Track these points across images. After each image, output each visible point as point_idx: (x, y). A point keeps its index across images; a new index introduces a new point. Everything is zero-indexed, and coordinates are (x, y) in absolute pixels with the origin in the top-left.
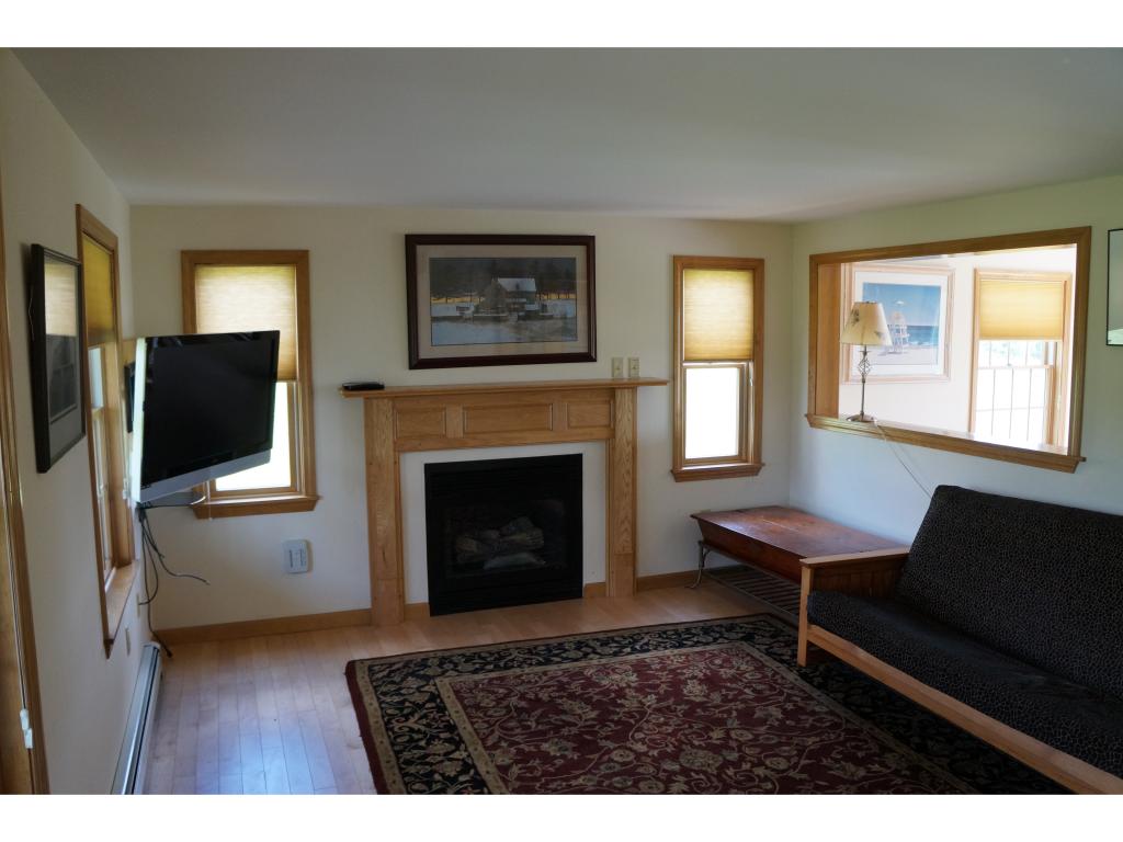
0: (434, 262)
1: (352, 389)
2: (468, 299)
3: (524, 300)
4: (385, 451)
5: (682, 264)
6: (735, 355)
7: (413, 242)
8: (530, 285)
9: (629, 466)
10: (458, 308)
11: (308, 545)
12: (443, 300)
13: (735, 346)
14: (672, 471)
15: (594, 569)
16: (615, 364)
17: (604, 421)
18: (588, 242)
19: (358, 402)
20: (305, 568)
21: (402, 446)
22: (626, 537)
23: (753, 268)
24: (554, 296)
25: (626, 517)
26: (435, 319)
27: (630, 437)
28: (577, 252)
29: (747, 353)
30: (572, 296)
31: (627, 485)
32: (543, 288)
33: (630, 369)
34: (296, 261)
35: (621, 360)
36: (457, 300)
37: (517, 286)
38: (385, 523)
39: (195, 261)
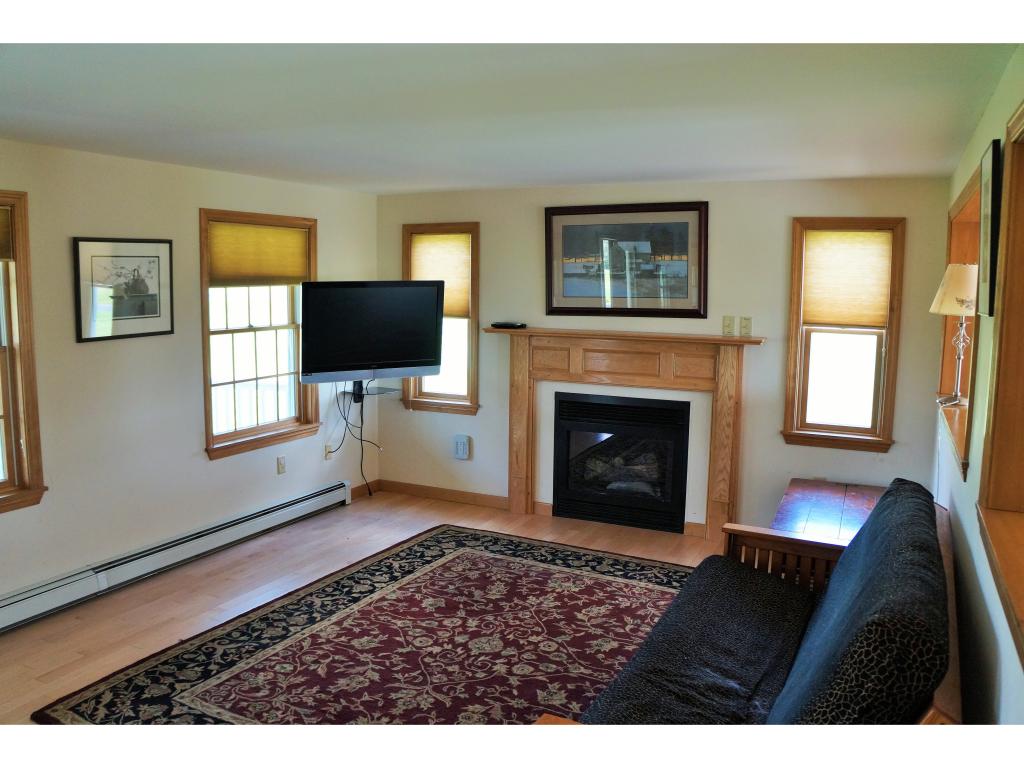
0: (566, 228)
1: (498, 326)
2: (593, 259)
3: (641, 261)
4: (523, 377)
5: (805, 226)
6: (865, 321)
7: (551, 213)
8: (645, 247)
9: (730, 419)
10: (585, 267)
11: (470, 440)
12: (573, 260)
13: (866, 312)
14: (781, 432)
15: (695, 511)
16: (727, 322)
17: (710, 374)
18: (701, 208)
19: (504, 337)
20: (466, 457)
21: (536, 376)
22: (723, 487)
23: (893, 227)
24: (667, 258)
25: (725, 467)
26: (566, 275)
27: (733, 393)
28: (691, 218)
29: (881, 320)
30: (684, 257)
31: (727, 437)
32: (657, 250)
33: (741, 328)
34: (471, 229)
35: (732, 319)
36: (584, 260)
37: (635, 249)
38: (521, 433)
39: (412, 232)
